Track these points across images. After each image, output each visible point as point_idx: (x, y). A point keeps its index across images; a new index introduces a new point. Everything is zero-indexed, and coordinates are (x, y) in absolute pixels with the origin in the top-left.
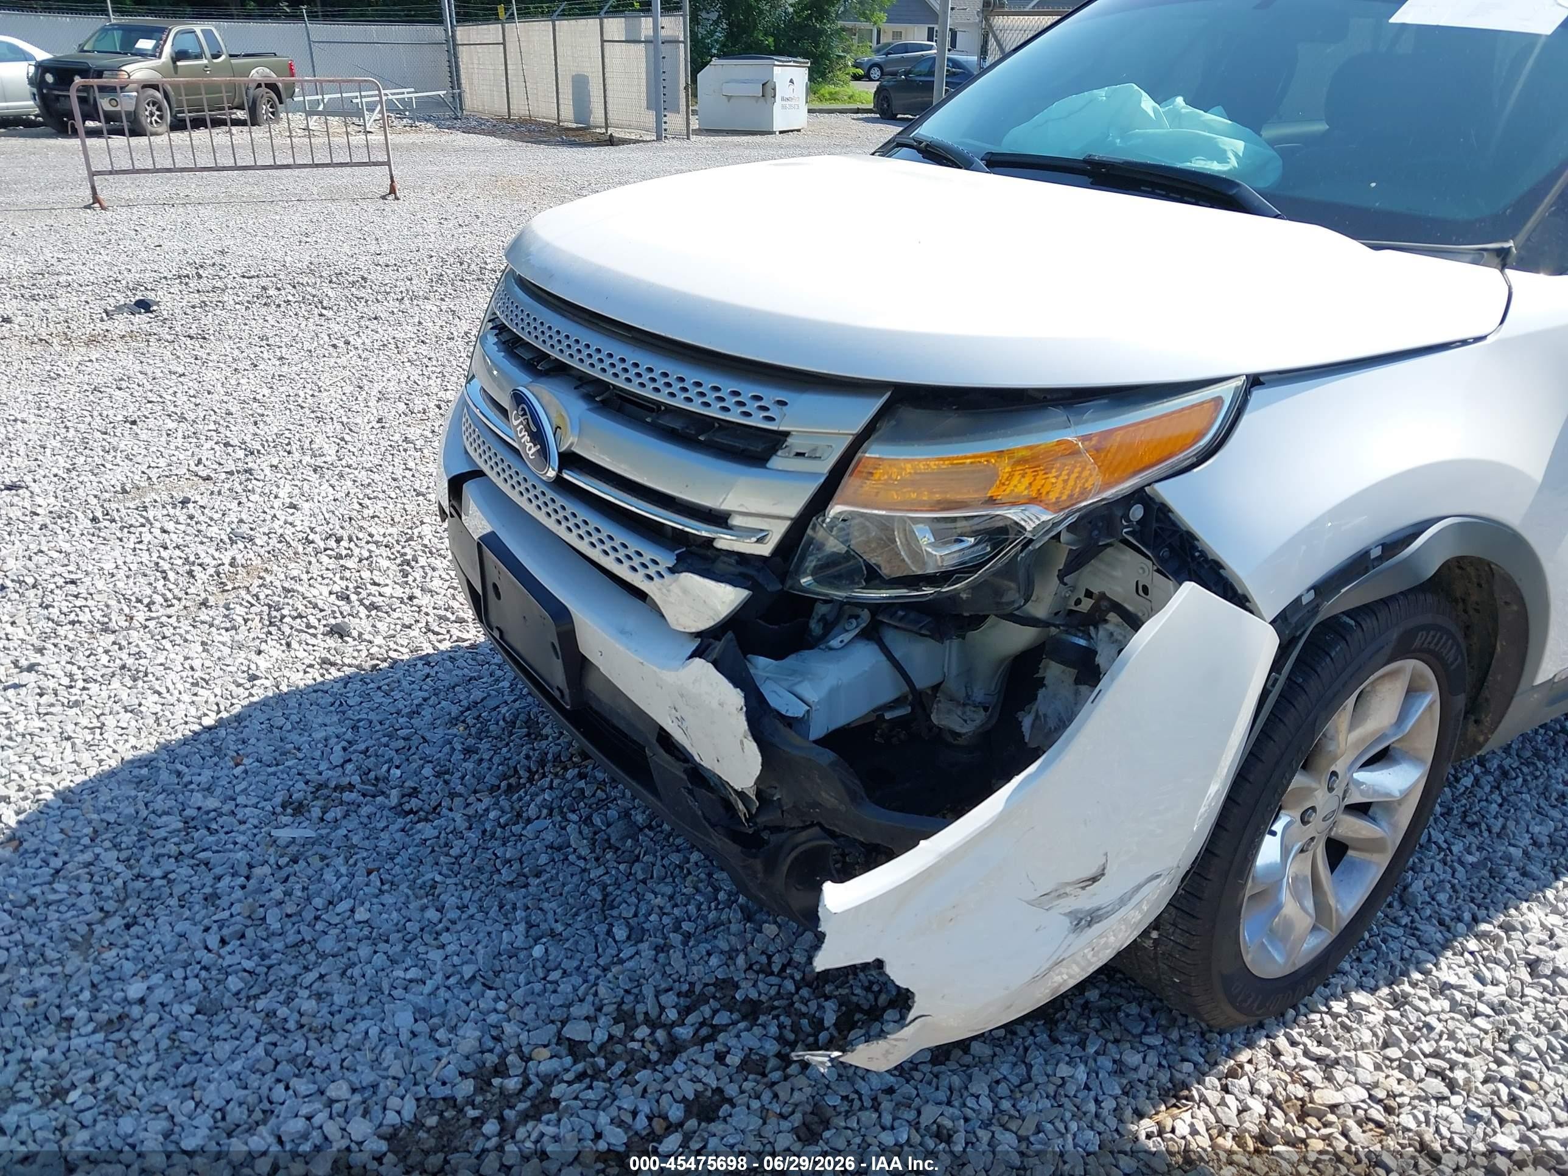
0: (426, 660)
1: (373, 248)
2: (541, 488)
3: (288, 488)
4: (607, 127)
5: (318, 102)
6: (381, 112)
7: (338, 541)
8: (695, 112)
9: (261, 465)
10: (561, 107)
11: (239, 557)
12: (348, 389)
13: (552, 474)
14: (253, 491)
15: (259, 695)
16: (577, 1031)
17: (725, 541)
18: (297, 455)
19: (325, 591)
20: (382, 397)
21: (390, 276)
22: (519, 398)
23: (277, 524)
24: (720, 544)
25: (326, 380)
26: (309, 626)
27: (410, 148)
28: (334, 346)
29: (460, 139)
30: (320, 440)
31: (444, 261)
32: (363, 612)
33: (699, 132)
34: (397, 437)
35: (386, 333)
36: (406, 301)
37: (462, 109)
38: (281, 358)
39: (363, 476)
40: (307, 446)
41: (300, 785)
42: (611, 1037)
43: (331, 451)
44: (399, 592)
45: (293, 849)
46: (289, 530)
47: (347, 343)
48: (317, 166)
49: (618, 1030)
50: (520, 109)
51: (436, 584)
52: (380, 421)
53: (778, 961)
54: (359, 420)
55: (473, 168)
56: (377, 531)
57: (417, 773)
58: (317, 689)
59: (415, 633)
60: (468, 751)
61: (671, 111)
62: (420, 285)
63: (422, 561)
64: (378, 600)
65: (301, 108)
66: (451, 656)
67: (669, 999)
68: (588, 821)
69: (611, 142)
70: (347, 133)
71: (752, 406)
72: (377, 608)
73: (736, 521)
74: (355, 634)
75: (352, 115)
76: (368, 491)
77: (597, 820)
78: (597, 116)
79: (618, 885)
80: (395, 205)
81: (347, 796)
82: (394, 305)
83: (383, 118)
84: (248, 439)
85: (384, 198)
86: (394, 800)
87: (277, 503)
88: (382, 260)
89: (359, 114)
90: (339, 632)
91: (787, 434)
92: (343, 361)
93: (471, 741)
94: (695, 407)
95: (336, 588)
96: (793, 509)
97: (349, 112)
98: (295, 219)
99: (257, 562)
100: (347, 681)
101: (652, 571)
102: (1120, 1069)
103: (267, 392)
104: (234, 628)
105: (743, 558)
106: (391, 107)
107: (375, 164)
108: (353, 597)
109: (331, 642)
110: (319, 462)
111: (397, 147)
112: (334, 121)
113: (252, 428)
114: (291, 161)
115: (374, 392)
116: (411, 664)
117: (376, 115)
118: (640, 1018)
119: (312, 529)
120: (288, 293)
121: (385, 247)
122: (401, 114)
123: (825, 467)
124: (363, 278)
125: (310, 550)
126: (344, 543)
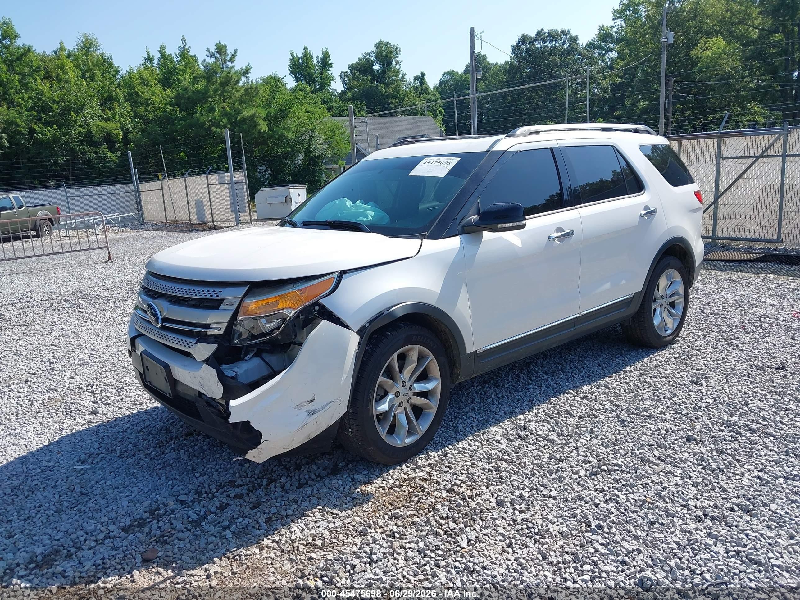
0: (128, 416)
1: (101, 283)
2: (158, 330)
3: (70, 372)
4: (213, 222)
5: (72, 224)
6: (103, 225)
7: (92, 387)
8: (254, 212)
9: (58, 366)
10: (191, 215)
11: (51, 396)
12: (93, 337)
13: (160, 325)
14: (55, 375)
15: (64, 434)
16: (183, 498)
17: (210, 332)
18: (72, 362)
19: (88, 402)
20: (108, 338)
21: (110, 293)
22: (149, 305)
23: (66, 384)
24: (208, 334)
25: (83, 334)
26: (82, 412)
27: (118, 240)
28: (86, 322)
29: (142, 233)
30: (82, 355)
31: (134, 285)
32: (103, 406)
33: (255, 220)
34: (114, 350)
35: (108, 315)
36: (117, 302)
37: (143, 220)
38: (62, 329)
39: (101, 365)
40: (76, 358)
41: (83, 455)
42: (194, 498)
43: (87, 359)
44: (117, 398)
45: (82, 472)
46: (71, 386)
47: (92, 320)
48: (74, 251)
49: (196, 496)
50: (171, 217)
51: (131, 394)
52: (107, 346)
53: (250, 474)
54: (98, 347)
55: (148, 246)
56: (108, 382)
57: (127, 446)
58: (87, 430)
59: (124, 409)
60: (144, 440)
61: (242, 212)
62: (123, 296)
63: (126, 388)
64: (109, 401)
65: (63, 227)
66: (138, 414)
67: (212, 487)
68: (188, 451)
69: (215, 228)
70: (88, 237)
71: (213, 294)
72: (109, 404)
73: (212, 326)
74: (101, 412)
75: (89, 228)
76: (103, 369)
77: (190, 450)
78: (208, 217)
79: (197, 465)
80: (111, 265)
81: (101, 455)
82: (112, 304)
83: (104, 228)
84: (51, 358)
85: (106, 262)
86: (118, 454)
87: (65, 378)
88: (106, 287)
89: (93, 227)
90: (94, 413)
91: (223, 299)
92: (90, 327)
93: (145, 437)
94: (198, 297)
95: (92, 400)
96: (227, 320)
97: (88, 227)
98: (63, 275)
99: (59, 397)
100: (98, 426)
101: (190, 345)
102: (353, 479)
103: (57, 342)
104: (52, 417)
105: (215, 336)
106: (108, 222)
107: (101, 248)
108: (99, 402)
109: (91, 416)
110: (82, 362)
111: (111, 240)
112: (80, 231)
113: (52, 355)
114: (61, 251)
115: (104, 337)
116: (122, 419)
117: (101, 227)
118: (203, 492)
119: (81, 384)
120: (63, 304)
121: (107, 282)
122: (113, 225)
123: (235, 307)
124: (97, 295)
125: (81, 390)
126: (94, 387)
